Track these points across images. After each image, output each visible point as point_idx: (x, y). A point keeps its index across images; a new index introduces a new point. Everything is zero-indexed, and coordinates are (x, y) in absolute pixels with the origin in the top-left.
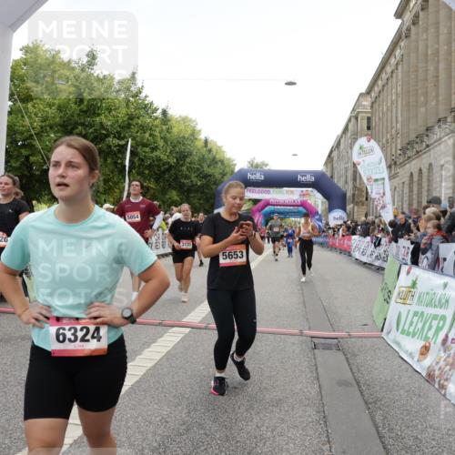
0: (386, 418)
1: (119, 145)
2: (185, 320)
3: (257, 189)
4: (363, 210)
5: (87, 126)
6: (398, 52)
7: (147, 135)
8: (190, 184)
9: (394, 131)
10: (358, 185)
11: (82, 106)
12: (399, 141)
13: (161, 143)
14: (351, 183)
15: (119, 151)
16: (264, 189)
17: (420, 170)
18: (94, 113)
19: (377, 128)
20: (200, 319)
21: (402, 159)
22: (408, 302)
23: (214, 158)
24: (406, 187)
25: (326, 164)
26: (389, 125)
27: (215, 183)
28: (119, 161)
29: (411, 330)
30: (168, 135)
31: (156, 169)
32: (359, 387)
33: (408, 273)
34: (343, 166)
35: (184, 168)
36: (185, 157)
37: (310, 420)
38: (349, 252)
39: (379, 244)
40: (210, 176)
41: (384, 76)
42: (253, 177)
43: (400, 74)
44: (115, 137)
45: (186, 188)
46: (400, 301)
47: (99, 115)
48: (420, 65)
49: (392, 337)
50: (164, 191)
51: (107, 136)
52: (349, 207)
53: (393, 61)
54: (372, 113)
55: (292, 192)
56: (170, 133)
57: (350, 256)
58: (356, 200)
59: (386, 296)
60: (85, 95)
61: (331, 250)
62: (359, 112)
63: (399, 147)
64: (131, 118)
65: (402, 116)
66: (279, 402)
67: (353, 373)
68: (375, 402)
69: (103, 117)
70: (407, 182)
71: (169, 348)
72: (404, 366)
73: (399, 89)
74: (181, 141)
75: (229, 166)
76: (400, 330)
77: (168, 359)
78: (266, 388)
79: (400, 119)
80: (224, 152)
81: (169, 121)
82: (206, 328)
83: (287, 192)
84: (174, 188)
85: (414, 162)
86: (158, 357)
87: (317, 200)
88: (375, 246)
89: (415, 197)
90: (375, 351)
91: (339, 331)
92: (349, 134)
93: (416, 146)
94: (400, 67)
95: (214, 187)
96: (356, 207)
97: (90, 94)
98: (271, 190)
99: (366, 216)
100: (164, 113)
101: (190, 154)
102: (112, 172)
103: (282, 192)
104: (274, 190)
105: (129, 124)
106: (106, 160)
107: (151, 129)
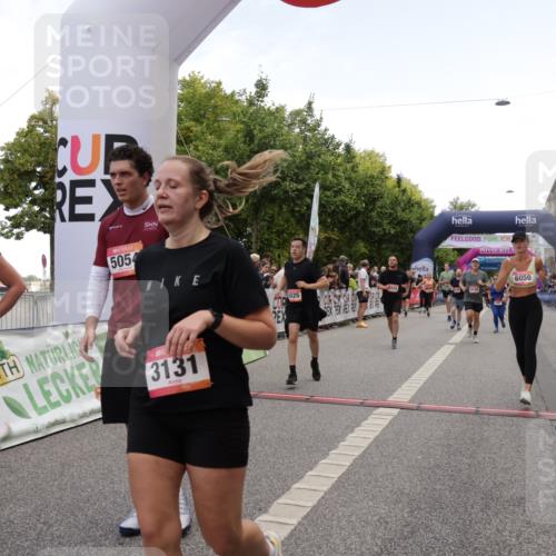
1: (297, 190)
2: (392, 399)
3: (464, 236)
7: (330, 176)
8: (382, 233)
11: (252, 146)
15: (298, 197)
16: (473, 236)
20: (409, 397)
23: (410, 200)
25: (548, 201)
27: (412, 231)
28: (297, 209)
30: (353, 175)
31: (340, 216)
35: (374, 214)
36: (375, 200)
40: (406, 222)
42: (458, 221)
44: (292, 180)
45: (376, 238)
50: (350, 242)
55: (509, 238)
56: (356, 172)
60: (255, 132)
64: (310, 156)
66: (520, 501)
71: (377, 434)
74: (370, 181)
75: (427, 208)
77: (377, 447)
78: (501, 483)
80: (420, 192)
81: (354, 157)
82: (418, 409)
83: (502, 238)
84: (363, 239)
86: (365, 444)
87: (540, 247)
95: (410, 235)
97: (261, 131)
98: (482, 236)
100: (348, 148)
101: (381, 196)
102: (287, 221)
103: (495, 239)
104: (485, 235)
105: (309, 164)
106: (281, 208)
107: (333, 169)
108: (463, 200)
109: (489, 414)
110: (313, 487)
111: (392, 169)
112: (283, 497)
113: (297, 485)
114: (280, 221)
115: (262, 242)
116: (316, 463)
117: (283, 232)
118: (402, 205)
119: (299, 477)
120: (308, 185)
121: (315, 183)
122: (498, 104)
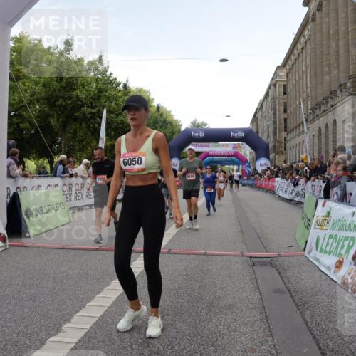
0: (313, 316)
1: (91, 113)
3: (199, 144)
4: (283, 157)
5: (66, 99)
6: (306, 33)
7: (113, 104)
9: (305, 95)
10: (278, 138)
11: (62, 83)
12: (309, 103)
14: (272, 137)
15: (92, 118)
16: (205, 144)
17: (327, 125)
18: (71, 89)
19: (292, 93)
21: (312, 117)
22: (325, 228)
23: (165, 120)
24: (316, 138)
25: (252, 122)
26: (301, 90)
28: (92, 125)
29: (328, 249)
32: (291, 293)
33: (324, 205)
34: (265, 124)
37: (255, 319)
38: (274, 191)
39: (297, 184)
41: (296, 52)
42: (196, 135)
43: (308, 51)
44: (88, 107)
46: (318, 227)
47: (75, 90)
48: (324, 43)
49: (313, 255)
51: (82, 106)
52: (272, 156)
53: (302, 40)
54: (287, 81)
55: (227, 145)
57: (275, 194)
58: (277, 150)
59: (306, 224)
61: (259, 190)
62: (276, 81)
63: (309, 107)
64: (100, 91)
65: (311, 83)
66: (230, 307)
67: (285, 283)
68: (304, 305)
69: (78, 91)
70: (317, 135)
72: (324, 277)
73: (308, 62)
75: (177, 126)
76: (319, 249)
78: (219, 297)
79: (309, 85)
80: (172, 115)
82: (168, 253)
83: (223, 145)
85: (321, 119)
87: (246, 151)
88: (295, 186)
89: (323, 146)
90: (300, 266)
91: (270, 252)
92: (270, 99)
93: (323, 106)
94: (308, 45)
96: (277, 156)
98: (211, 144)
99: (285, 162)
100: (125, 86)
102: (86, 134)
103: (219, 146)
104: (212, 143)
105: (99, 96)
106: (81, 124)
107: (116, 100)
108: (199, 121)
109: (213, 255)
110: (100, 304)
111: (154, 100)
112: (81, 311)
113: (90, 304)
114: (80, 133)
115: (69, 147)
116: (102, 289)
117: (83, 141)
118: (160, 124)
119: (91, 299)
120: (99, 110)
121: (103, 108)
122: (221, 61)
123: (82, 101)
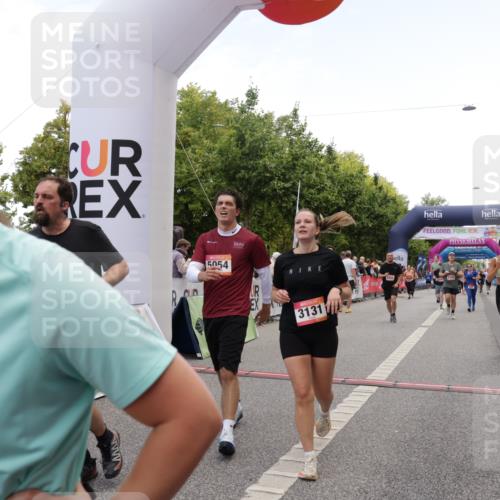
1: (284, 188)
2: (371, 377)
3: (435, 228)
5: (250, 169)
7: (314, 175)
8: (361, 226)
11: (244, 149)
13: (328, 183)
15: (285, 195)
16: (439, 228)
18: (257, 156)
20: (386, 376)
23: (386, 196)
27: (387, 225)
28: (284, 205)
30: (335, 174)
35: (354, 209)
36: (355, 196)
40: (382, 216)
42: (430, 215)
44: (279, 179)
45: (356, 231)
47: (261, 157)
51: (272, 179)
55: (475, 230)
56: (337, 171)
60: (246, 136)
64: (296, 158)
69: (266, 159)
71: (357, 410)
74: (349, 179)
75: (401, 204)
77: (357, 422)
80: (395, 189)
82: (394, 386)
83: (470, 230)
86: (346, 419)
95: (386, 228)
97: (252, 135)
98: (452, 229)
100: (330, 150)
101: (360, 193)
103: (464, 231)
104: (454, 228)
105: (294, 165)
106: (270, 204)
107: (317, 169)
108: (434, 196)
109: (460, 392)
110: (298, 459)
112: (272, 468)
113: (284, 458)
114: (269, 216)
118: (379, 201)
120: (293, 184)
122: (465, 109)
123: (271, 172)
